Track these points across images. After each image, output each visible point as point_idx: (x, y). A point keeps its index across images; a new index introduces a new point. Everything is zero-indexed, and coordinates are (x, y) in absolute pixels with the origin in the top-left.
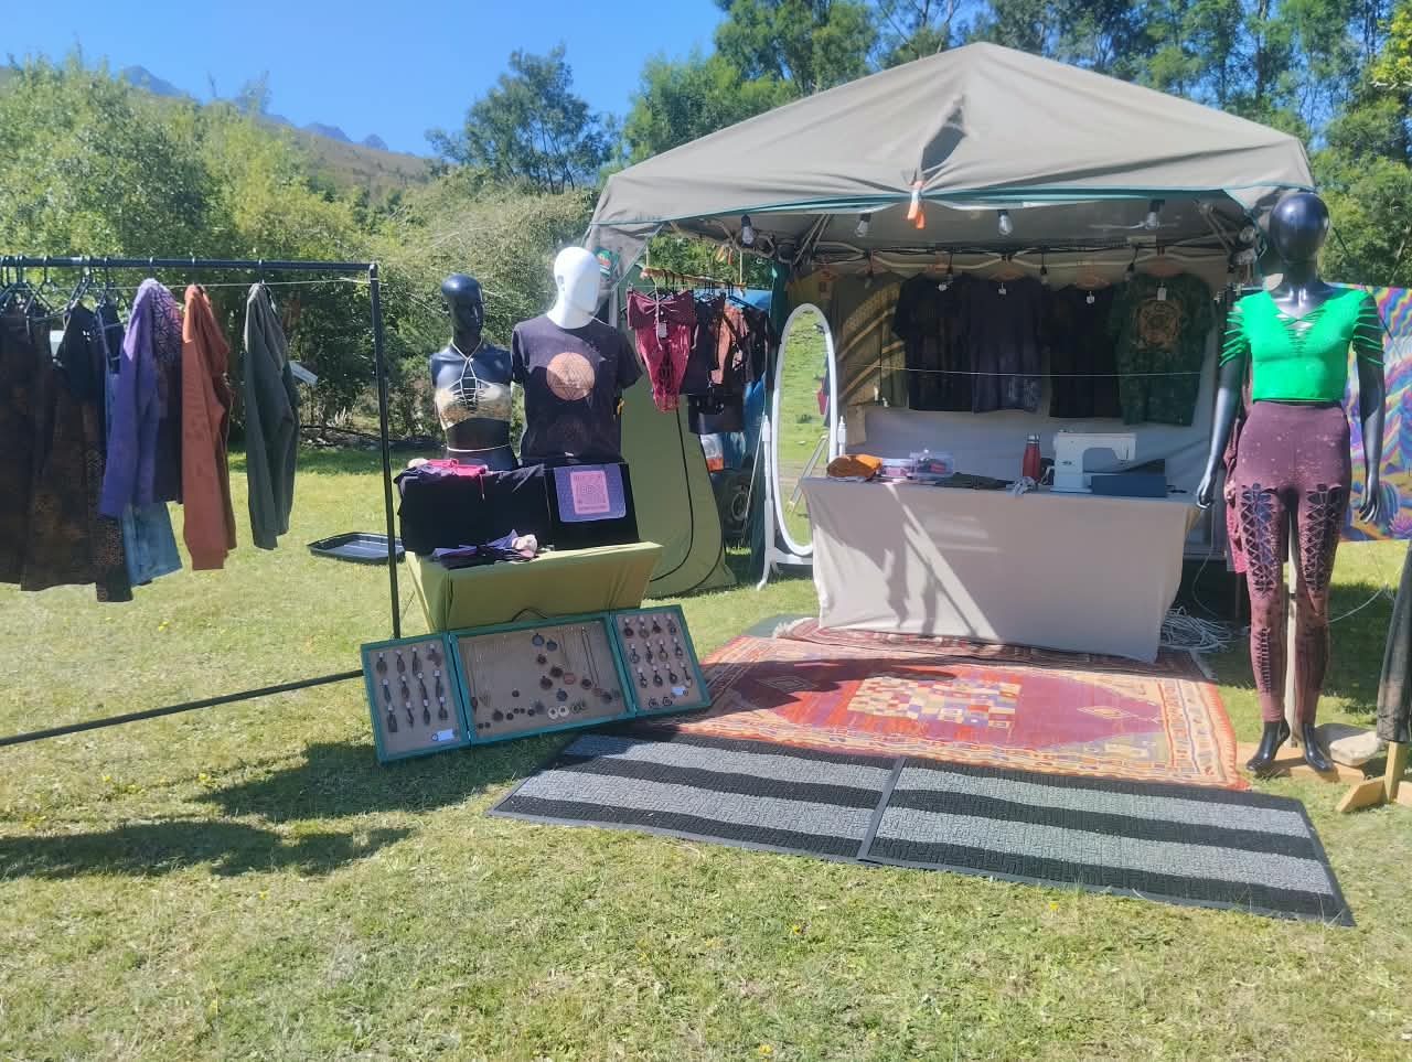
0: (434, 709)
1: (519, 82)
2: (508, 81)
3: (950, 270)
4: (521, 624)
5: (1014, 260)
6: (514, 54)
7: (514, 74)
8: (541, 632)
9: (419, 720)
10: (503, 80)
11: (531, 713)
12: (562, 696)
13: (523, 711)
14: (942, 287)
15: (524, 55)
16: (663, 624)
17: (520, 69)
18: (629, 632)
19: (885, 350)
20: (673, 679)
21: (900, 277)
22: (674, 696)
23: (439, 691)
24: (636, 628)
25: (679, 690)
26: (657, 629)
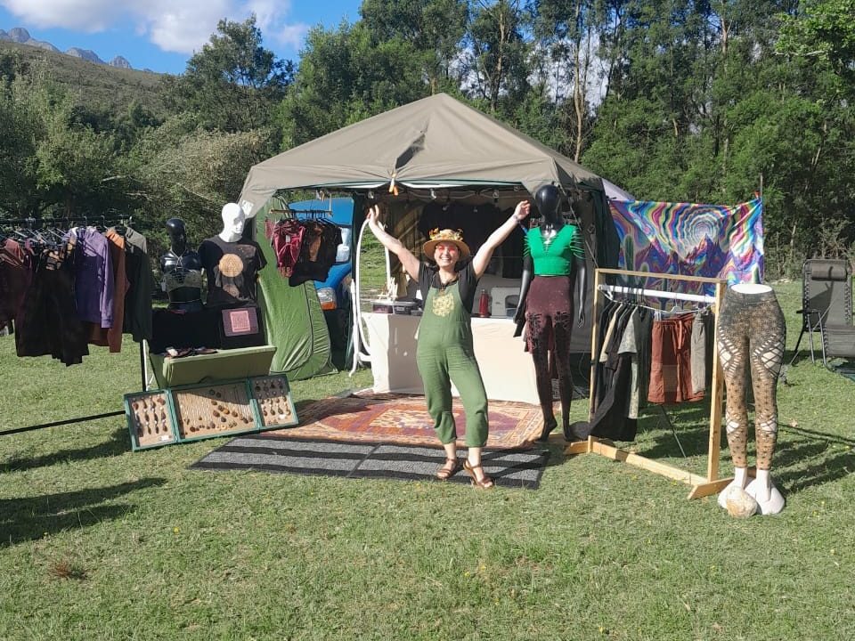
0: (161, 426)
1: (225, 41)
2: (217, 41)
3: (449, 199)
4: (204, 385)
5: (481, 195)
6: (221, 22)
7: (220, 36)
8: (215, 389)
9: (153, 430)
10: (214, 39)
11: (208, 428)
12: (224, 420)
13: (204, 427)
14: (444, 209)
15: (227, 23)
16: (276, 384)
17: (225, 32)
18: (258, 388)
19: (417, 242)
20: (281, 412)
21: (424, 202)
22: (279, 419)
23: (164, 417)
24: (262, 386)
25: (282, 417)
26: (273, 386)
